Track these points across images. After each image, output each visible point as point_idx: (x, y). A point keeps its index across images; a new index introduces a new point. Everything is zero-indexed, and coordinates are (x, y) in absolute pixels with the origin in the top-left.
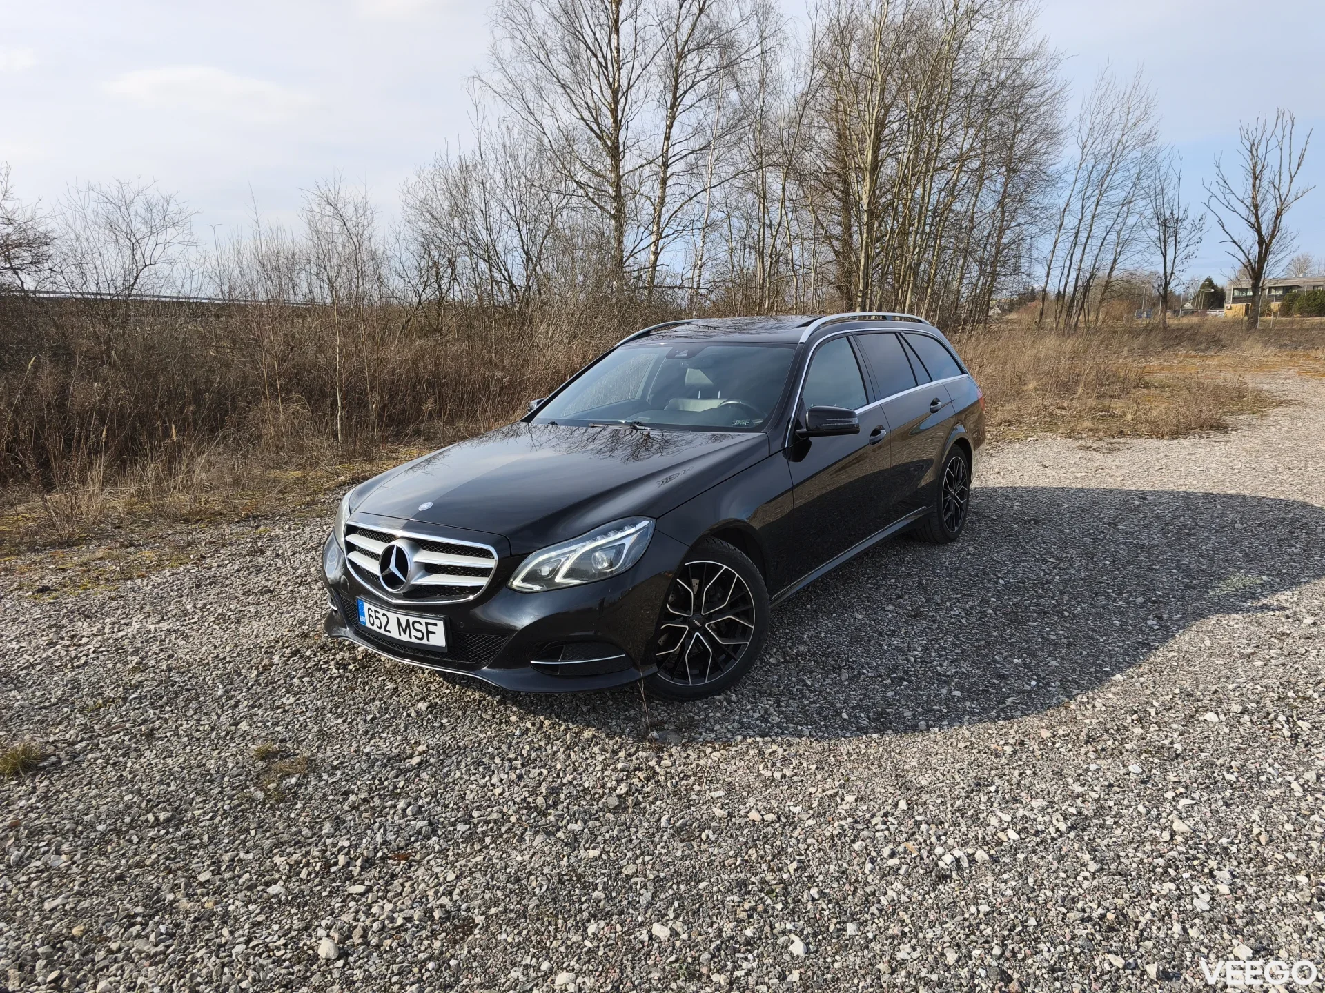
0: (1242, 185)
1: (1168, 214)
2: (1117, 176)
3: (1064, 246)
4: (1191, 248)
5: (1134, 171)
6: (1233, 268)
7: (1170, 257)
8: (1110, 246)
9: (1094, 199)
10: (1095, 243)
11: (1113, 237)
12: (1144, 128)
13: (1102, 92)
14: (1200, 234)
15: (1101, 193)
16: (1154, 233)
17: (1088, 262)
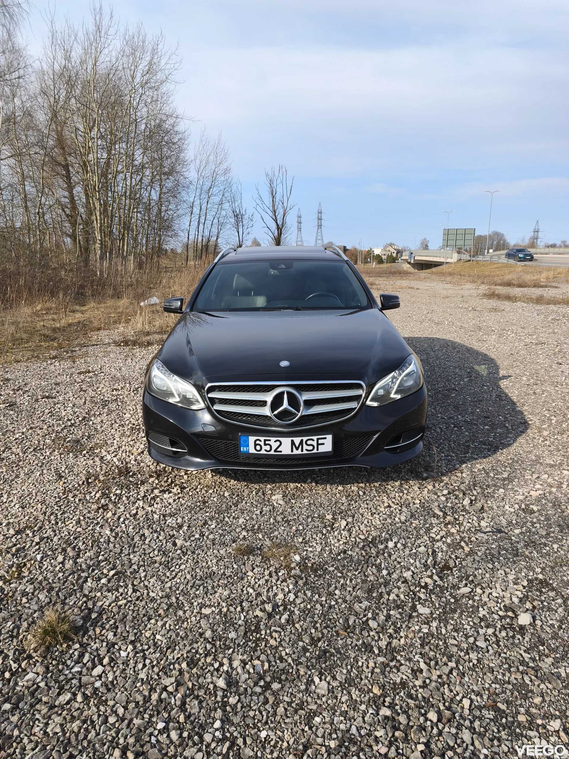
0: (268, 201)
1: (238, 212)
2: (214, 189)
3: (195, 224)
4: (249, 229)
5: (222, 188)
6: (268, 240)
7: (241, 233)
8: (215, 226)
9: (206, 200)
10: (208, 223)
11: (216, 221)
12: (224, 166)
13: (204, 143)
14: (252, 223)
15: (209, 197)
16: (233, 220)
17: (207, 233)
